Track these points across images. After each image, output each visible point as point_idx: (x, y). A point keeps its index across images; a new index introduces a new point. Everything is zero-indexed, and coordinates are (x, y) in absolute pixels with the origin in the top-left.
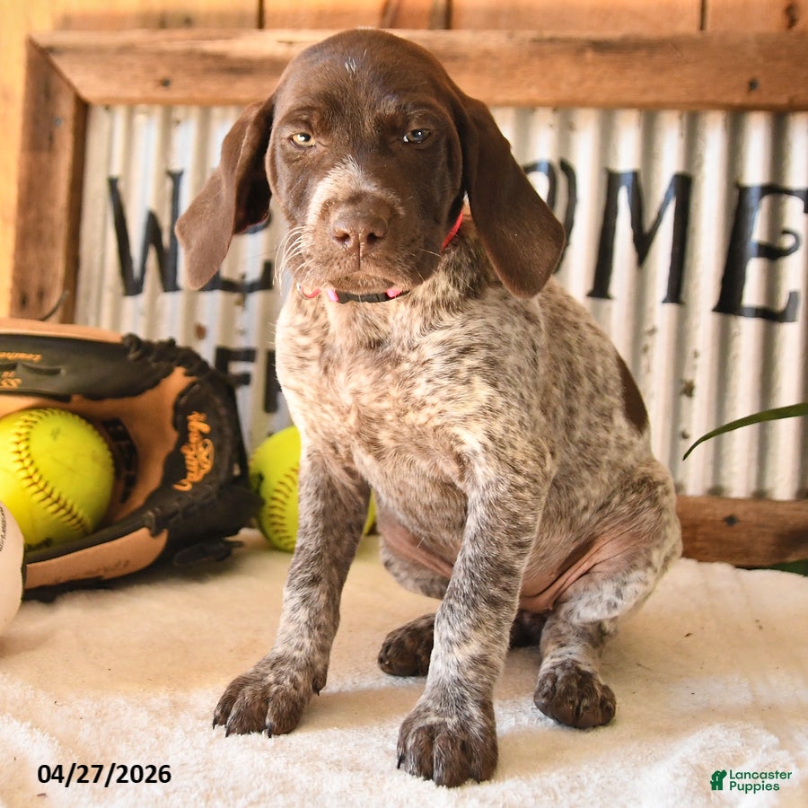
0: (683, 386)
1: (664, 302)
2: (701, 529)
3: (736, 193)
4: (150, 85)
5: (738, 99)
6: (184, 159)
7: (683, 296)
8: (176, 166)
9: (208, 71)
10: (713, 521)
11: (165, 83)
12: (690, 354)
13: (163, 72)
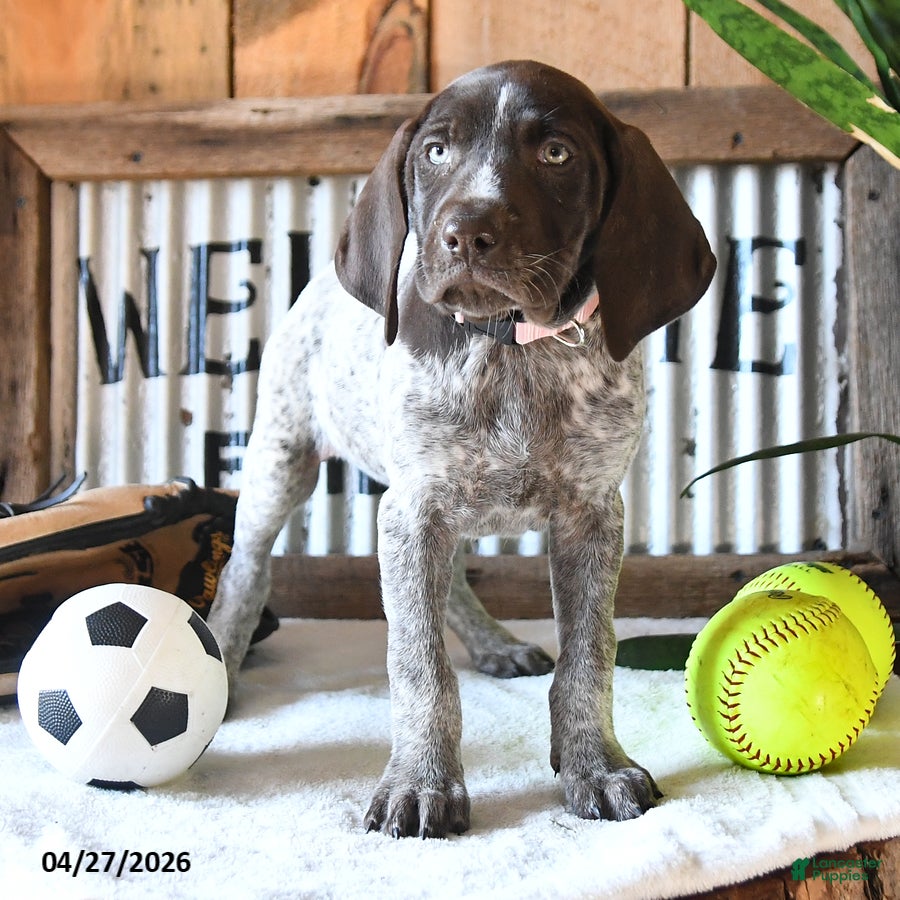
0: (685, 444)
1: (661, 361)
2: (710, 587)
3: (727, 248)
4: (120, 161)
5: (723, 154)
6: (158, 236)
7: (680, 356)
8: (150, 245)
9: (180, 143)
10: (720, 577)
11: (135, 158)
12: (691, 412)
13: (132, 146)
